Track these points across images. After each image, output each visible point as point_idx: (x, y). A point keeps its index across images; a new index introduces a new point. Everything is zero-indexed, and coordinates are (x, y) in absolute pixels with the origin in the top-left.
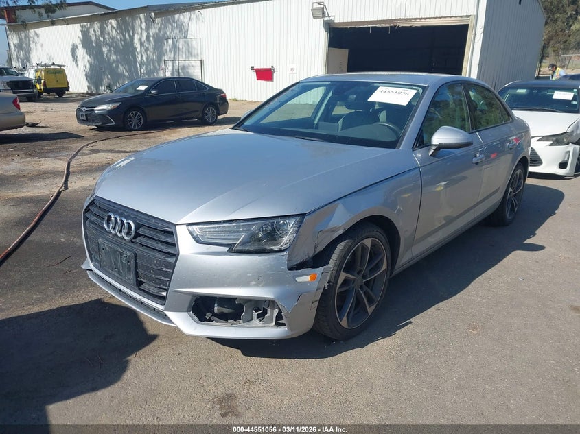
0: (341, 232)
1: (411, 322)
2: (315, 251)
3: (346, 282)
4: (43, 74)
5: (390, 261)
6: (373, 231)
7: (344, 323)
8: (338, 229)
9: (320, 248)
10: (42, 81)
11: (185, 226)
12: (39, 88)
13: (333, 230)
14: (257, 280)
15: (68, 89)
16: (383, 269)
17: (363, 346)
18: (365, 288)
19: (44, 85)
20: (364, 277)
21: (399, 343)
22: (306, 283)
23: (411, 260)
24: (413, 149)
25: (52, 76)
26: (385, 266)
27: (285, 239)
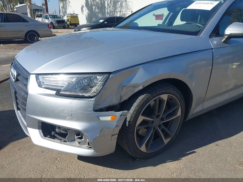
0: (141, 88)
1: (195, 152)
2: (121, 100)
3: (144, 122)
4: (70, 17)
5: (184, 111)
6: (170, 89)
7: (143, 148)
8: (139, 85)
9: (125, 98)
10: (69, 21)
11: (35, 75)
12: (68, 23)
13: (135, 86)
14: (70, 115)
15: (79, 24)
16: (178, 115)
17: (155, 165)
18: (163, 127)
19: (70, 22)
20: (162, 119)
21: (182, 167)
22: (107, 121)
23: (202, 110)
24: (210, 37)
25: (73, 19)
26: (179, 113)
27: (94, 89)
